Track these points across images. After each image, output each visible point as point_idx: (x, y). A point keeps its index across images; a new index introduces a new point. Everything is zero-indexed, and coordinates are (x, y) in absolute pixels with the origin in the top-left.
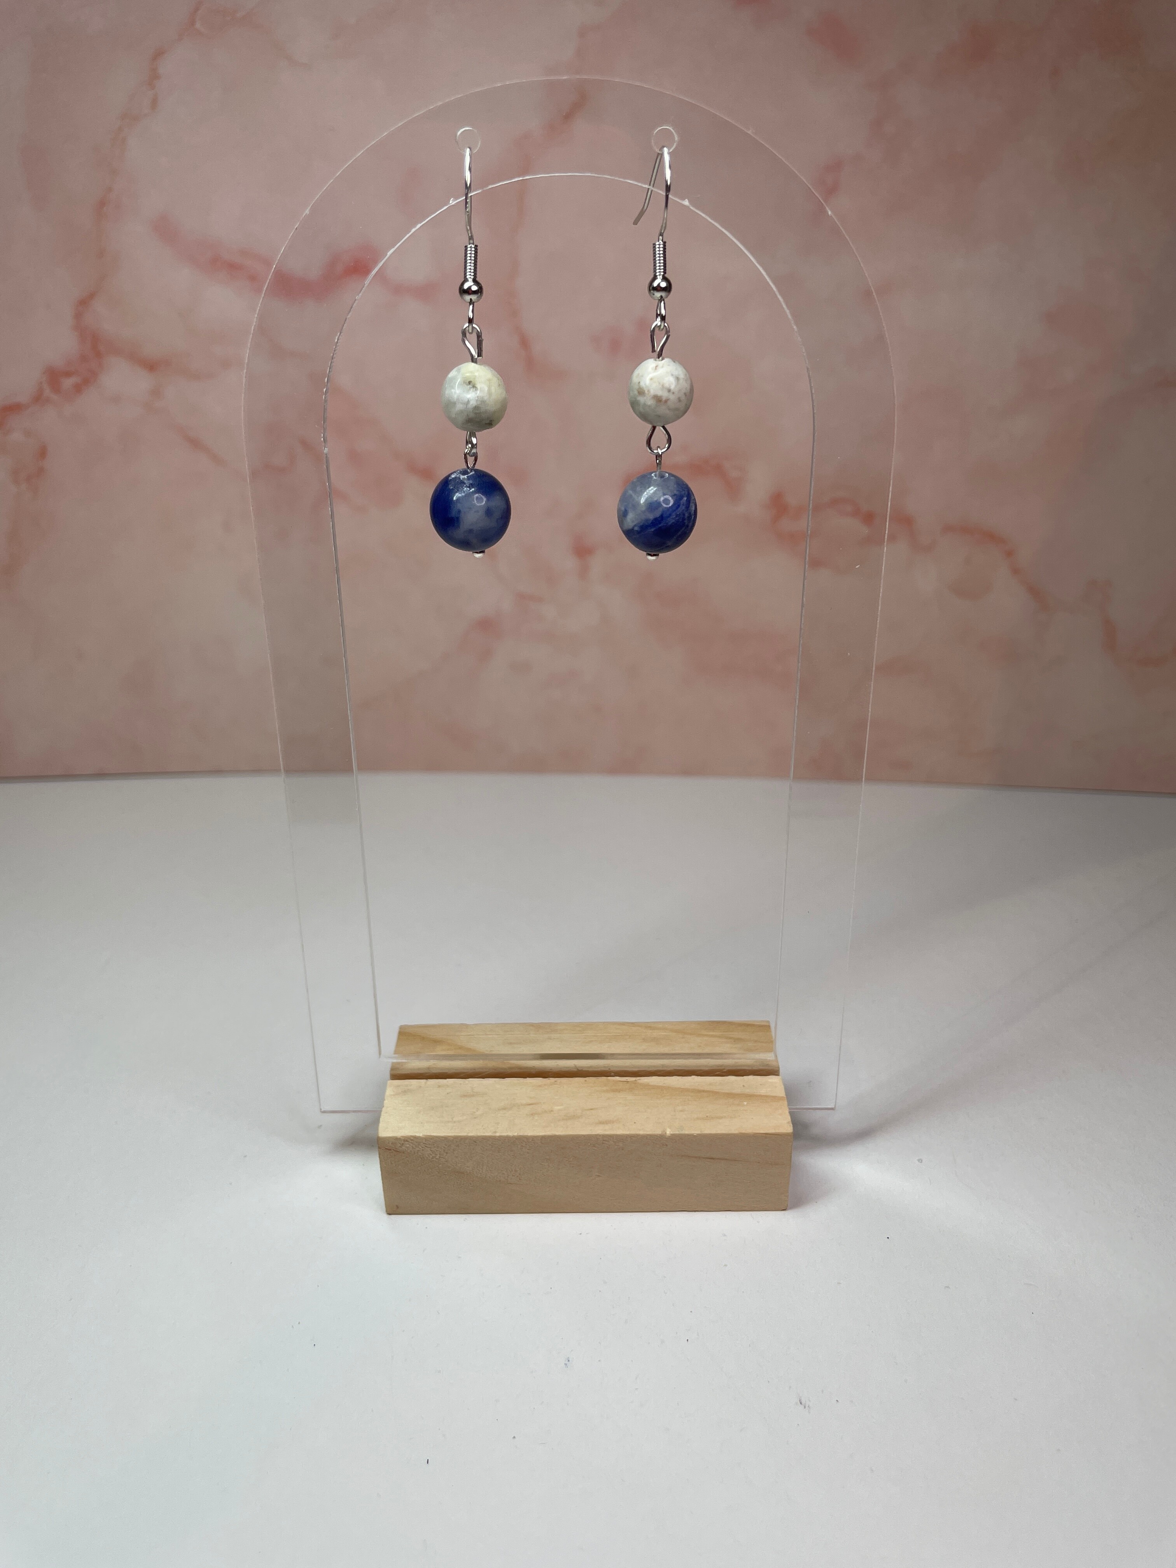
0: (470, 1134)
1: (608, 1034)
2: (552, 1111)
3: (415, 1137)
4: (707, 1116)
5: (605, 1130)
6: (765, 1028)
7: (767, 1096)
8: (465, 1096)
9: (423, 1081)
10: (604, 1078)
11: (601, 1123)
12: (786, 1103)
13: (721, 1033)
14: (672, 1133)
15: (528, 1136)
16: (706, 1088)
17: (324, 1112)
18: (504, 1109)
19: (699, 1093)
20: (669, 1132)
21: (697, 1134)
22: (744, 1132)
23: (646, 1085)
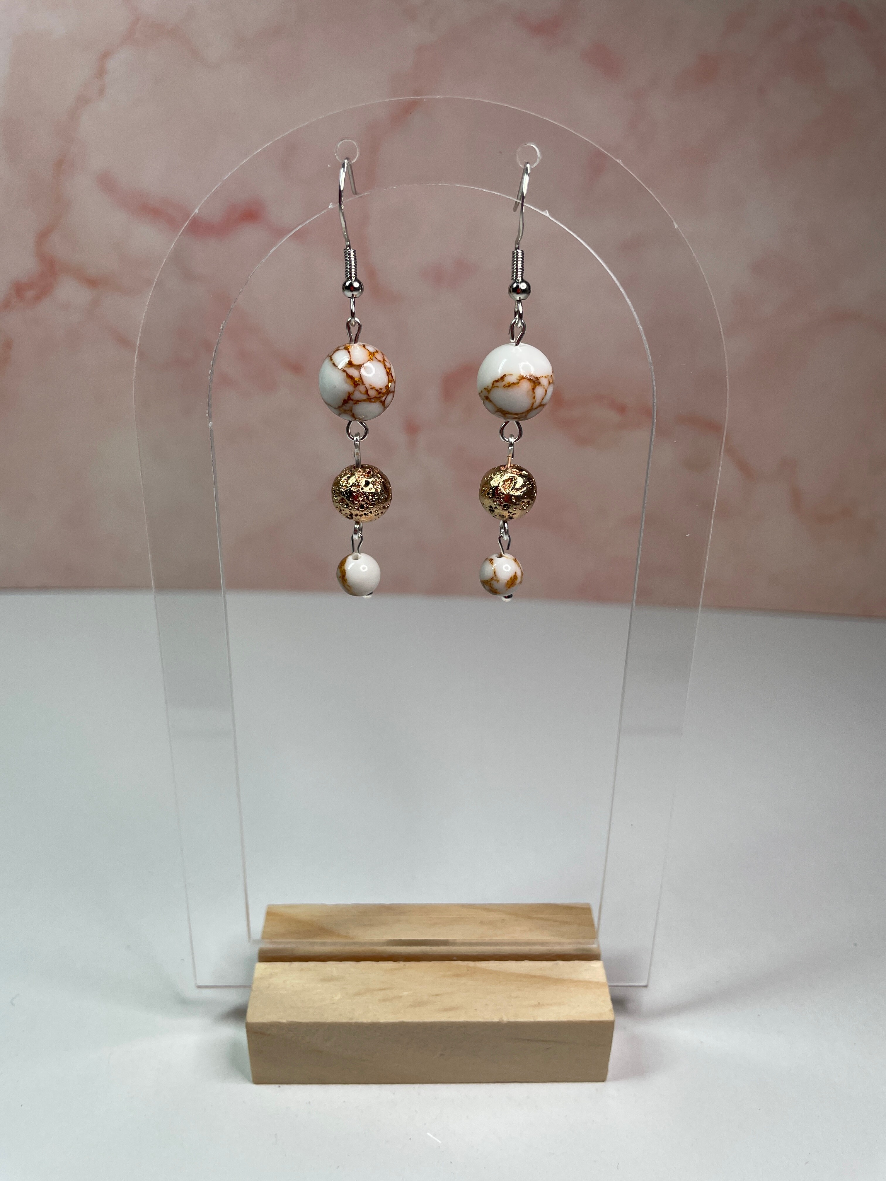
0: (329, 1021)
1: (450, 916)
2: (401, 997)
3: (280, 1023)
4: (539, 1003)
5: (449, 1017)
6: (586, 910)
7: (590, 982)
8: (325, 980)
9: (287, 964)
10: (447, 963)
11: (446, 1010)
12: (606, 990)
13: (547, 916)
14: (509, 1021)
15: (380, 1022)
16: (538, 973)
17: (200, 987)
18: (359, 994)
19: (531, 978)
20: (505, 1019)
21: (531, 1021)
22: (571, 1019)
23: (484, 971)
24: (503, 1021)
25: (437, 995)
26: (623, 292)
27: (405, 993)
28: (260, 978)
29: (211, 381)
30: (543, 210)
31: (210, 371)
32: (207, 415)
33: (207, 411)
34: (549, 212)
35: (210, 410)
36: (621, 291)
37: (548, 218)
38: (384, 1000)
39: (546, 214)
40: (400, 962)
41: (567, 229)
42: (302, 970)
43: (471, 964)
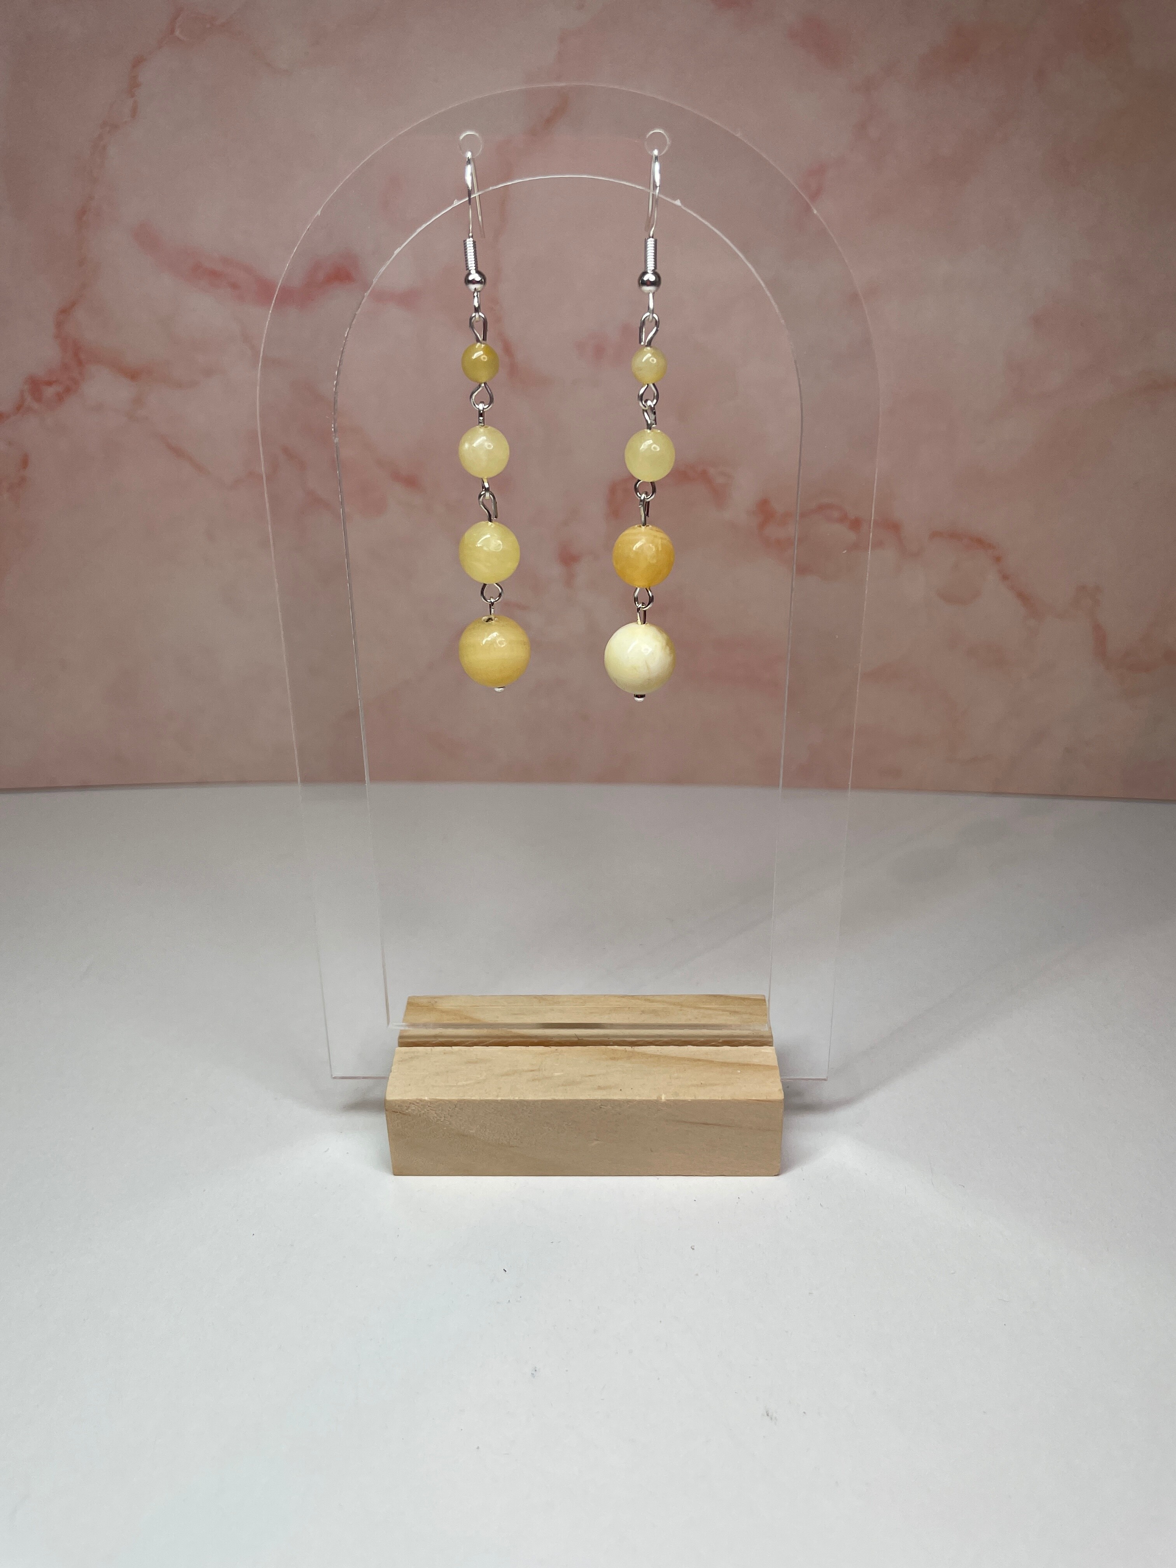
0: (474, 1098)
1: (607, 1005)
2: (552, 1077)
3: (421, 1100)
4: (701, 1084)
5: (603, 1095)
6: (760, 1001)
7: (760, 1065)
8: (469, 1062)
9: (430, 1048)
12: (778, 1072)
13: (718, 1006)
14: (667, 1099)
15: (528, 1100)
16: (703, 1057)
17: (335, 1078)
18: (507, 1075)
19: (694, 1061)
20: (663, 1098)
21: (692, 1100)
22: (736, 1098)
23: (644, 1054)
24: (661, 1099)
25: (590, 1076)
26: (763, 285)
27: (556, 1074)
28: (402, 1061)
29: (336, 393)
30: (675, 200)
31: (335, 382)
32: (333, 429)
33: (333, 426)
34: (681, 202)
35: (336, 425)
36: (761, 285)
37: (680, 207)
38: (533, 1080)
39: (678, 203)
40: (552, 1047)
41: (700, 219)
42: (445, 1053)
43: (628, 1048)
